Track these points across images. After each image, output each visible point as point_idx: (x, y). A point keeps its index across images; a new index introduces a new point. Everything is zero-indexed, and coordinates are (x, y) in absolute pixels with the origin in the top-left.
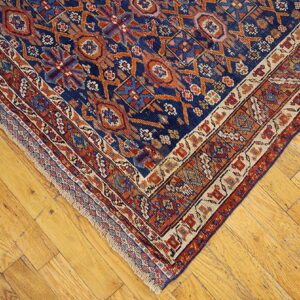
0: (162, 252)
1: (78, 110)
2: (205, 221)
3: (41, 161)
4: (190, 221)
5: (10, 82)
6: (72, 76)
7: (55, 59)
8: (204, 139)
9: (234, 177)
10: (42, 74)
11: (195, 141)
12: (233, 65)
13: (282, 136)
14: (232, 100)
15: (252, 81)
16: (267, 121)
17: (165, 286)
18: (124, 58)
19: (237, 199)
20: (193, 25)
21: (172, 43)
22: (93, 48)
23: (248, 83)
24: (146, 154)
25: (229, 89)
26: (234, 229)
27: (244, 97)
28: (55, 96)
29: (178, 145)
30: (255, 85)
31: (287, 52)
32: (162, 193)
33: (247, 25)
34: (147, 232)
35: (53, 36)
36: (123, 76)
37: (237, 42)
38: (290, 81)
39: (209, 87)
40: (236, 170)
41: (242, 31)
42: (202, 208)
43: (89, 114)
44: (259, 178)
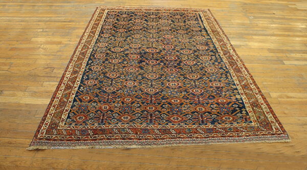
1: (219, 124)
5: (196, 133)
7: (198, 119)
8: (249, 105)
10: (200, 124)
12: (231, 88)
14: (242, 94)
18: (211, 105)
20: (212, 87)
22: (202, 108)
23: (239, 88)
24: (246, 118)
25: (238, 92)
27: (243, 91)
28: (211, 126)
29: (248, 111)
32: (260, 122)
34: (270, 132)
35: (188, 114)
36: (217, 108)
37: (225, 83)
39: (235, 95)
43: (223, 122)
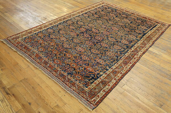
0: (92, 102)
2: (102, 96)
3: (62, 86)
4: (98, 96)
5: (55, 72)
6: (69, 70)
7: (66, 68)
8: (100, 81)
9: (108, 88)
11: (98, 81)
12: (106, 68)
13: (118, 79)
14: (106, 74)
15: (110, 70)
16: (115, 77)
17: (93, 109)
18: (81, 67)
19: (109, 91)
20: (96, 61)
21: (92, 64)
22: (74, 65)
23: (109, 71)
24: (87, 84)
25: (105, 72)
26: (109, 98)
27: (109, 73)
29: (94, 82)
30: (111, 71)
31: (118, 65)
32: (91, 91)
33: (108, 61)
34: (88, 99)
35: (65, 64)
36: (81, 70)
37: (106, 64)
38: (119, 70)
39: (101, 71)
40: (108, 86)
41: (107, 62)
42: (101, 94)
43: (73, 77)
44: (114, 88)
